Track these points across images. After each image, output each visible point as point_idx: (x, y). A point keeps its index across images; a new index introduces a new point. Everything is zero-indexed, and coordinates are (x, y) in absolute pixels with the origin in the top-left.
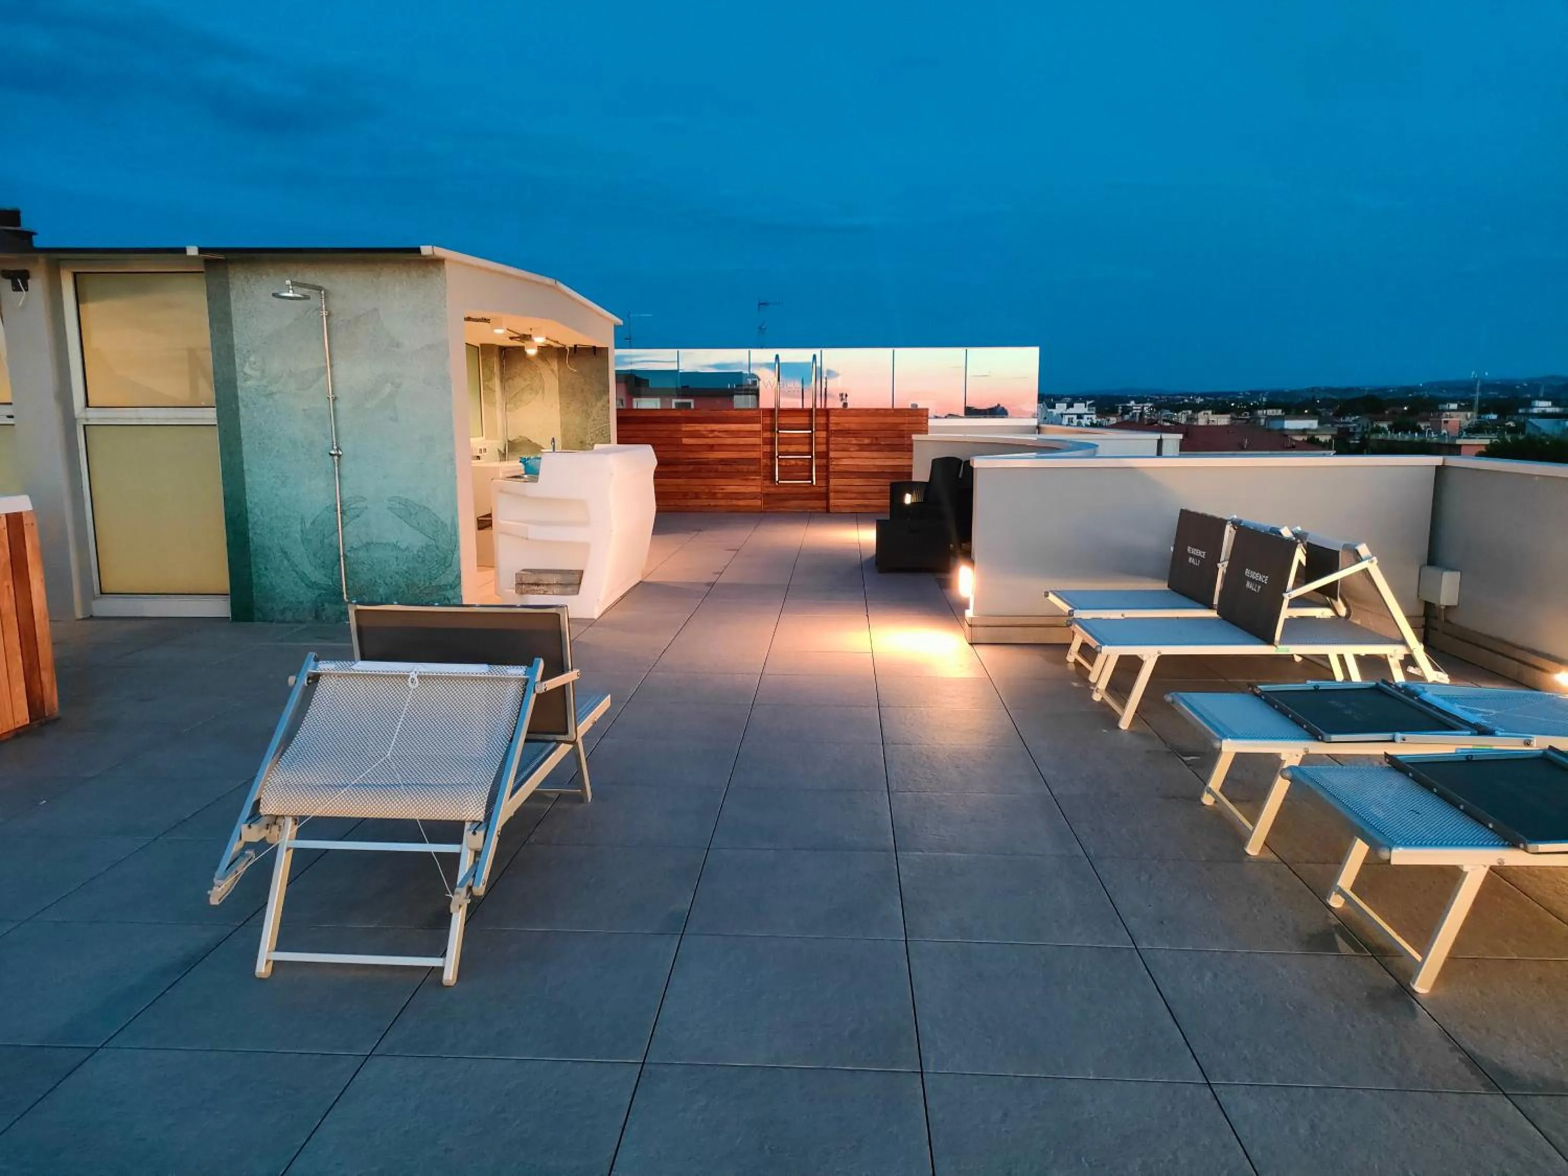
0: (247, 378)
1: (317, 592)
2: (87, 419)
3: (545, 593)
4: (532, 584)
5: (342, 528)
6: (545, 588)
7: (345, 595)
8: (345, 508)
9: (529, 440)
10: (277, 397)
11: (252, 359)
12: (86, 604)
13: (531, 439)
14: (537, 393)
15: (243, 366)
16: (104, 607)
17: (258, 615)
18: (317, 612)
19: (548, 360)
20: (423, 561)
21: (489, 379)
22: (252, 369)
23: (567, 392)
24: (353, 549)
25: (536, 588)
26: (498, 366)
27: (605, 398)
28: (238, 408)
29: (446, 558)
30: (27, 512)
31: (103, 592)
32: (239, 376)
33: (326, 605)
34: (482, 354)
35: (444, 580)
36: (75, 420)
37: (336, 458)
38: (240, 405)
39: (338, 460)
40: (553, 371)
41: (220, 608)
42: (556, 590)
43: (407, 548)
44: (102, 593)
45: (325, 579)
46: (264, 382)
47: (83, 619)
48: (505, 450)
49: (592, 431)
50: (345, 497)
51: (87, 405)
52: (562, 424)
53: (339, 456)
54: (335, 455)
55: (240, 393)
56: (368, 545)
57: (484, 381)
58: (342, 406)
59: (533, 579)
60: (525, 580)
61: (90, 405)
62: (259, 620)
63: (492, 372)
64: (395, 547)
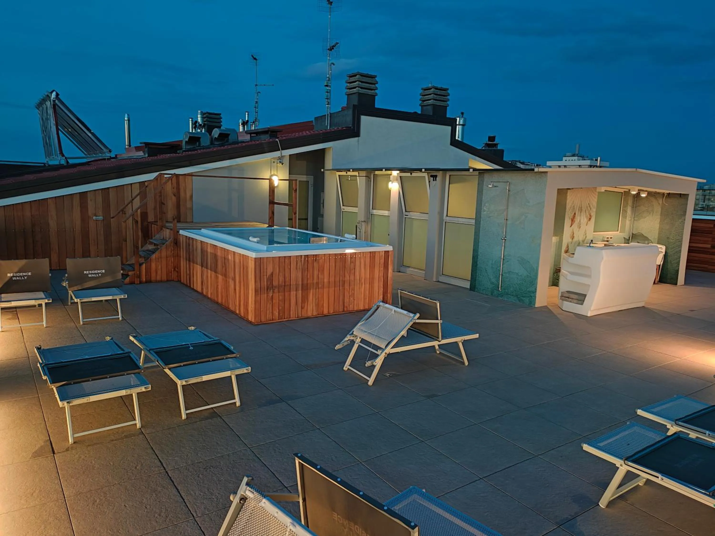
0: (484, 211)
1: (493, 286)
2: (446, 220)
3: (571, 302)
4: (566, 297)
5: (503, 265)
6: (570, 300)
7: (500, 288)
8: (504, 258)
9: (643, 235)
10: (491, 218)
11: (487, 205)
12: (437, 277)
13: (644, 234)
14: (650, 214)
15: (484, 207)
16: (442, 279)
17: (476, 290)
18: (492, 292)
19: (658, 199)
20: (525, 281)
21: (625, 206)
22: (486, 208)
23: (664, 215)
24: (505, 273)
25: (567, 299)
26: (631, 201)
27: (683, 218)
28: (480, 221)
29: (533, 281)
30: (391, 251)
31: (444, 274)
32: (482, 210)
33: (495, 291)
34: (624, 195)
35: (531, 289)
36: (443, 220)
37: (504, 240)
38: (481, 219)
39: (505, 242)
40: (659, 203)
41: (467, 285)
42: (575, 301)
43: (521, 275)
44: (442, 274)
45: (496, 281)
46: (488, 213)
47: (436, 281)
48: (629, 238)
49: (674, 233)
50: (505, 254)
51: (447, 216)
52: (659, 228)
53: (505, 240)
54: (503, 239)
55: (482, 216)
56: (509, 272)
57: (623, 207)
58: (509, 222)
59: (567, 295)
60: (565, 295)
61: (448, 215)
62: (477, 292)
63: (627, 204)
64: (517, 274)
